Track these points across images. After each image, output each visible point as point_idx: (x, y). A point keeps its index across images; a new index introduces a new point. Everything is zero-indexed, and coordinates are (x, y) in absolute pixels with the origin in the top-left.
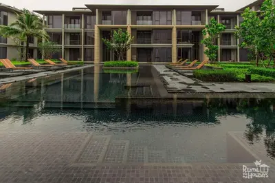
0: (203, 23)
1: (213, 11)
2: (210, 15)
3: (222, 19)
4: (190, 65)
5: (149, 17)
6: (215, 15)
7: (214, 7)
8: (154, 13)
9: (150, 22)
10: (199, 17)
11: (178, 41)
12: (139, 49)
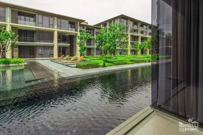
0: (76, 30)
1: (82, 23)
2: (80, 25)
3: (87, 29)
4: (72, 60)
5: (32, 19)
6: (83, 26)
7: (83, 21)
8: (37, 16)
9: (32, 23)
10: (73, 26)
11: (59, 42)
12: (20, 47)
